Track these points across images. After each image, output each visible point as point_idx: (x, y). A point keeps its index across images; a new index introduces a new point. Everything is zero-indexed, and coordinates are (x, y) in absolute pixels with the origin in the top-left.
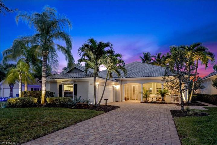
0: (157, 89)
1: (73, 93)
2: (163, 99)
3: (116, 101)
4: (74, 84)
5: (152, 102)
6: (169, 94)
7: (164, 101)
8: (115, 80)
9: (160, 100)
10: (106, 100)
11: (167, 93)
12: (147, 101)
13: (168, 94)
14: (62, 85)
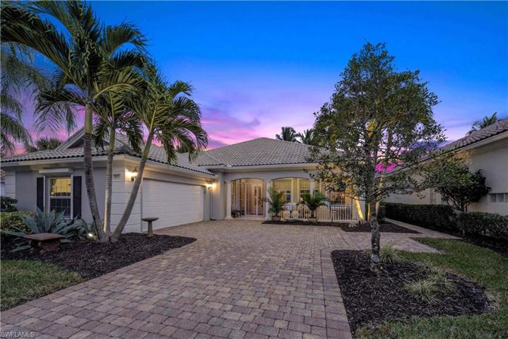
0: (302, 192)
1: (70, 200)
2: (312, 216)
3: (212, 220)
4: (72, 176)
5: (287, 223)
6: (326, 203)
7: (314, 220)
8: (209, 170)
9: (306, 215)
10: (150, 221)
11: (322, 202)
12: (277, 219)
13: (323, 204)
14: (42, 178)
